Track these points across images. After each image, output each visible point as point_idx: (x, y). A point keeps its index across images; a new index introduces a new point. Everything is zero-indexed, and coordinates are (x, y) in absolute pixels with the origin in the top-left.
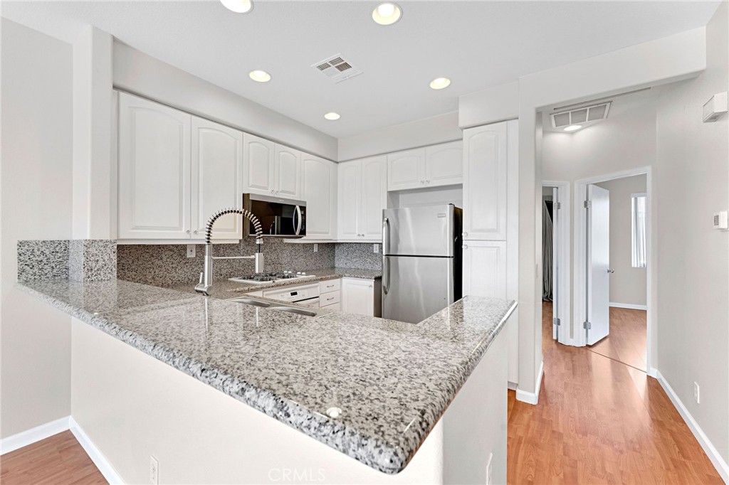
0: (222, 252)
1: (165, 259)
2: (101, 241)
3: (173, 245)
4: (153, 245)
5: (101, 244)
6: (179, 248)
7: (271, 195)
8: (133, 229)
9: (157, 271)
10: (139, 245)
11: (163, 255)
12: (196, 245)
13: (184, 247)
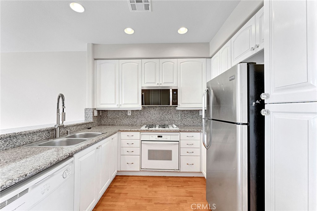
0: (142, 114)
1: (120, 115)
2: (89, 108)
3: (123, 110)
4: (116, 110)
5: (89, 109)
6: (125, 111)
7: (157, 86)
8: (101, 104)
9: (118, 120)
10: (112, 110)
11: (120, 114)
12: (131, 110)
13: (127, 111)
